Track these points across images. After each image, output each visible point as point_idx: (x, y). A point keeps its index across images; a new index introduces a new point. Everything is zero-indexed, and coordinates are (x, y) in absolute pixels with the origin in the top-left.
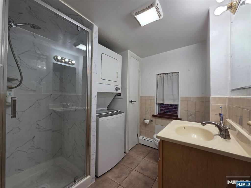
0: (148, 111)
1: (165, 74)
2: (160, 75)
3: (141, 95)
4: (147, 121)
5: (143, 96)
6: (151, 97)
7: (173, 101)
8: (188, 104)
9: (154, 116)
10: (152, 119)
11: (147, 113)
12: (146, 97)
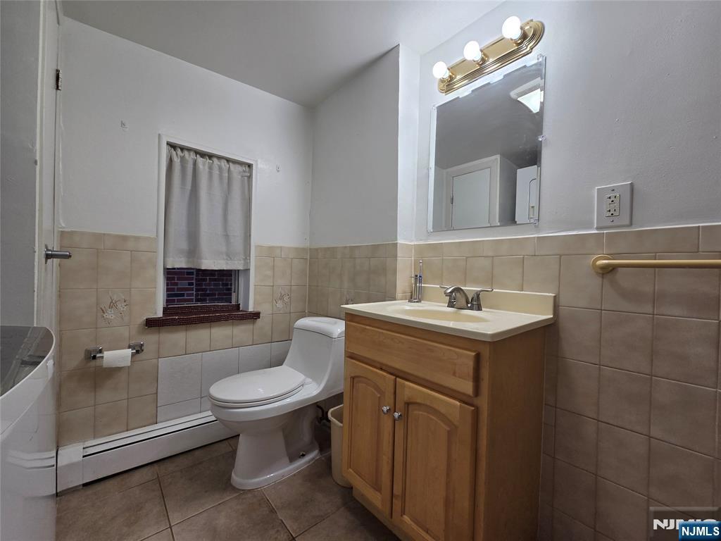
0: (113, 305)
1: (203, 155)
2: (179, 151)
3: (63, 224)
4: (117, 356)
5: (83, 234)
6: (137, 239)
7: (225, 257)
8: (274, 266)
9: (151, 324)
10: (142, 340)
11: (110, 315)
12: (100, 237)
